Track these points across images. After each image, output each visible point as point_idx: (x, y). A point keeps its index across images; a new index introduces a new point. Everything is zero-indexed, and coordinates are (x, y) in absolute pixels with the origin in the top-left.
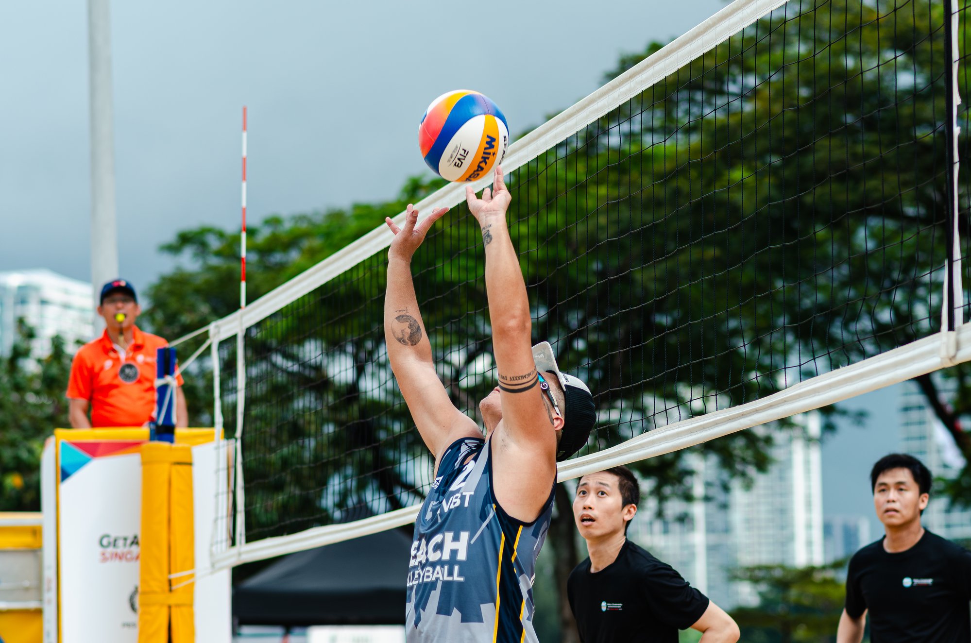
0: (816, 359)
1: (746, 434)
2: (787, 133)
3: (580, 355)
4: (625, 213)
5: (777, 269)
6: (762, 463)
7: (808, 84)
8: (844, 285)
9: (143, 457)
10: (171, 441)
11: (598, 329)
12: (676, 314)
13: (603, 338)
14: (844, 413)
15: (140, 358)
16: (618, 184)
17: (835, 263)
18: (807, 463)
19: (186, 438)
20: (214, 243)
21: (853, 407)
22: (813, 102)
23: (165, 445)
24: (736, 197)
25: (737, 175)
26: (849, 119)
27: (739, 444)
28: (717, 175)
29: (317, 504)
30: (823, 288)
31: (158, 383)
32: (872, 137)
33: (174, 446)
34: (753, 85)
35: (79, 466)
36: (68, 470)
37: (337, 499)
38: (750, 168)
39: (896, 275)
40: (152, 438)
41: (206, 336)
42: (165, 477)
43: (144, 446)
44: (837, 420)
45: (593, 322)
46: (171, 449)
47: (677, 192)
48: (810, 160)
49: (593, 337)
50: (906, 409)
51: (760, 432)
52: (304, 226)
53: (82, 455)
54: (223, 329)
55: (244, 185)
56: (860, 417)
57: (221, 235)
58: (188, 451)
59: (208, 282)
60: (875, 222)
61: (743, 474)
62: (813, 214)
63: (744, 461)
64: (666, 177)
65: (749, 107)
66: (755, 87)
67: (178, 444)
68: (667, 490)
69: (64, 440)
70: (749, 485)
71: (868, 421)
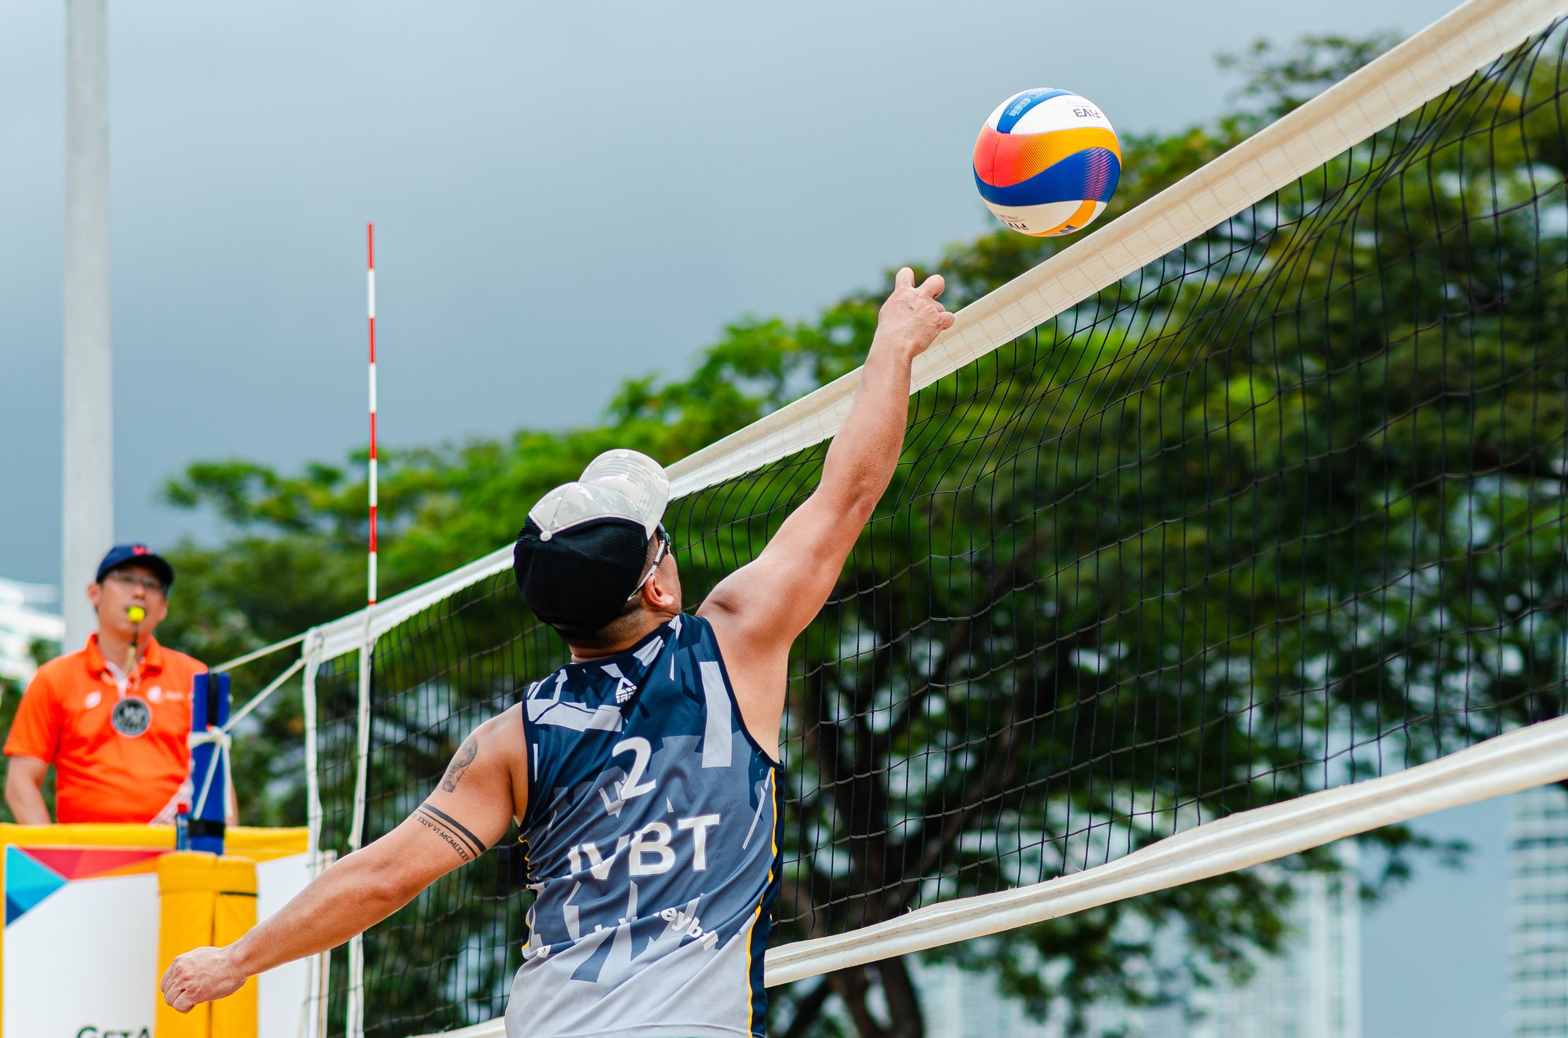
0: (1382, 740)
1: (1241, 880)
2: (1336, 314)
3: (934, 726)
4: (1030, 458)
5: (1315, 569)
6: (1269, 936)
7: (1377, 224)
8: (1430, 604)
9: (161, 880)
10: (218, 851)
11: (968, 675)
12: (1120, 650)
13: (976, 693)
14: (1425, 843)
15: (154, 694)
16: (1017, 402)
17: (1417, 561)
18: (1337, 939)
19: (245, 845)
20: (256, 495)
21: (1443, 833)
22: (1381, 258)
23: (208, 857)
24: (1243, 432)
25: (1240, 389)
26: (1452, 292)
27: (1228, 895)
28: (1205, 390)
29: (441, 993)
30: (1395, 607)
31: (195, 739)
32: (1493, 325)
33: (222, 859)
34: (1274, 226)
35: (41, 894)
36: (20, 901)
37: (473, 984)
38: (1266, 379)
39: (1531, 589)
40: (180, 846)
41: (296, 651)
42: (205, 919)
43: (163, 859)
44: (1410, 855)
45: (965, 662)
46: (216, 865)
47: (1129, 420)
48: (1378, 367)
49: (959, 691)
50: (1524, 843)
51: (1271, 877)
52: (424, 471)
53: (46, 874)
54: (329, 641)
55: (373, 368)
56: (1457, 850)
57: (270, 480)
58: (250, 870)
59: (240, 570)
60: (1488, 486)
61: (1234, 955)
62: (1382, 470)
63: (1236, 929)
64: (1105, 393)
65: (1267, 264)
66: (1276, 229)
67: (229, 857)
68: (1092, 984)
69: (12, 845)
70: (1243, 976)
71: (1468, 859)
